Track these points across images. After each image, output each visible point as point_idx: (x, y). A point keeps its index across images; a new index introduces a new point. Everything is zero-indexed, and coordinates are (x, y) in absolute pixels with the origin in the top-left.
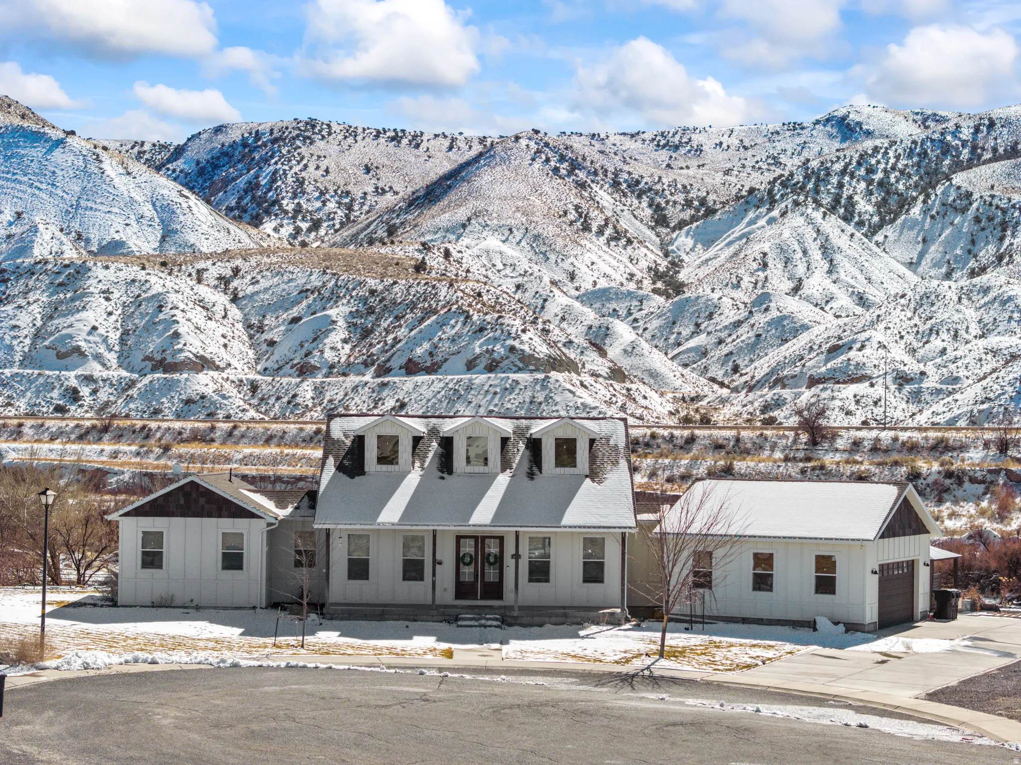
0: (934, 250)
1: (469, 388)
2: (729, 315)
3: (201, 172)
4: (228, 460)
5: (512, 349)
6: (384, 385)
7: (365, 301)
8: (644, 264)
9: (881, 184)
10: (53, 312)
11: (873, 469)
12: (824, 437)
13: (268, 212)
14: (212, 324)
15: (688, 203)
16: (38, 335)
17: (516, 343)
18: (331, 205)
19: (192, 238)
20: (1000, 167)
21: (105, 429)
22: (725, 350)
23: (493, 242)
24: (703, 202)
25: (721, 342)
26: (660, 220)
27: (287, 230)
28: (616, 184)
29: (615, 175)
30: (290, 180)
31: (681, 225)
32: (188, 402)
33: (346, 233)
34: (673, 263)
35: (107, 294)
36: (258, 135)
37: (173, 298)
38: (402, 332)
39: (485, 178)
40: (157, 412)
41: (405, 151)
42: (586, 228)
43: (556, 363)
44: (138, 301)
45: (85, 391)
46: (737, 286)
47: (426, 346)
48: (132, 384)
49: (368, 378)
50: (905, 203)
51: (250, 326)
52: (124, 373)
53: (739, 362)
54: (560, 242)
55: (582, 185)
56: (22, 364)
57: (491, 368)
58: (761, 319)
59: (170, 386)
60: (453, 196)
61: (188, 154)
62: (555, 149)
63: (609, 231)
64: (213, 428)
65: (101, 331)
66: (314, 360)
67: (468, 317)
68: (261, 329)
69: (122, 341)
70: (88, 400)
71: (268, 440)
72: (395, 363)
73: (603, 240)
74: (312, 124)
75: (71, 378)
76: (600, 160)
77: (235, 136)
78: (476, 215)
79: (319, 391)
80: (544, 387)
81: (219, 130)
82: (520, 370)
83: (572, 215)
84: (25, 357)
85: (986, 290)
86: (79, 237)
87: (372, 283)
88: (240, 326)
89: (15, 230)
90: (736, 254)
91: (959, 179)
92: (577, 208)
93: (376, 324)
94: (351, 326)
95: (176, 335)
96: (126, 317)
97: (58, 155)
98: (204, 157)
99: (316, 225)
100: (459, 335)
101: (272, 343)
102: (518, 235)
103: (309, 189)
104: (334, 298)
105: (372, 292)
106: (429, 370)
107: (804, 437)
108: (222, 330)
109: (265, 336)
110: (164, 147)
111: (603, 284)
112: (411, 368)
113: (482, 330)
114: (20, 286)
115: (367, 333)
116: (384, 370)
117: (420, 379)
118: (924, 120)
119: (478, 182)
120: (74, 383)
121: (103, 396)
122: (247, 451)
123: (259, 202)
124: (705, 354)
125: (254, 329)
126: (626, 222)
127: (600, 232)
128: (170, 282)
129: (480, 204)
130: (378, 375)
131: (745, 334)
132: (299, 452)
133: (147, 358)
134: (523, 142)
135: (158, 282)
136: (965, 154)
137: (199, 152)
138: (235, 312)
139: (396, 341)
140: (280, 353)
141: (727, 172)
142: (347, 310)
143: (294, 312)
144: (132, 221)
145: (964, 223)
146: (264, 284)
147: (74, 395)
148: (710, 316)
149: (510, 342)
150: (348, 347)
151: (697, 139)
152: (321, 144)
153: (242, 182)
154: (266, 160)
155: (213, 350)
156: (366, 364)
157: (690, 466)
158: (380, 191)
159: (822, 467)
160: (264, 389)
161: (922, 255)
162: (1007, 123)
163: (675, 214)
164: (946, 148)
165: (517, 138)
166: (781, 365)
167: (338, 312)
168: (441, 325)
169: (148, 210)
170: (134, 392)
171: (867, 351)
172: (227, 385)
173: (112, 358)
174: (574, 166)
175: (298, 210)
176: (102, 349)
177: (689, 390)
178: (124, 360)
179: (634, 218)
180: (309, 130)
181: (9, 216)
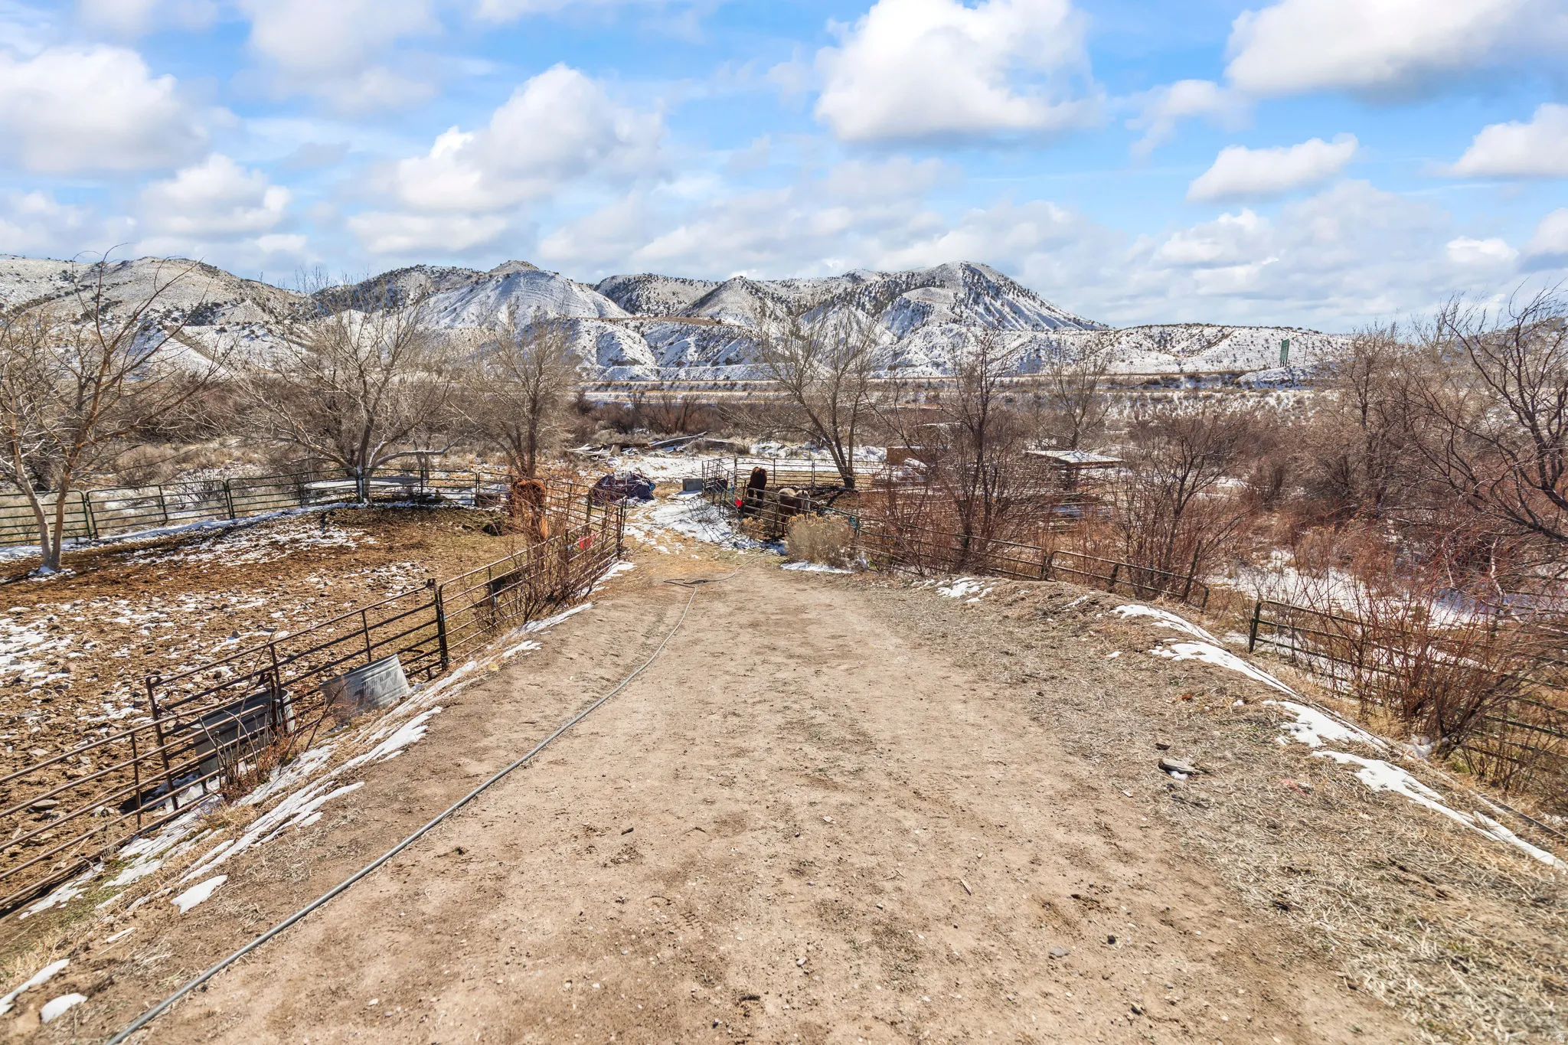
0: (897, 324)
1: (757, 370)
3: (612, 291)
5: (774, 353)
6: (716, 369)
7: (701, 335)
8: (786, 329)
9: (874, 297)
10: (566, 339)
13: (637, 309)
14: (636, 345)
15: (800, 306)
17: (775, 350)
18: (661, 308)
20: (920, 290)
23: (730, 320)
24: (805, 306)
26: (790, 313)
27: (645, 317)
28: (773, 298)
29: (773, 295)
30: (644, 297)
32: (632, 376)
34: (797, 329)
35: (589, 333)
36: (629, 280)
37: (617, 334)
38: (720, 348)
39: (724, 295)
41: (687, 287)
42: (765, 315)
44: (602, 335)
45: (584, 374)
46: (826, 337)
47: (733, 352)
49: (709, 367)
50: (883, 306)
51: (651, 346)
52: (601, 366)
54: (756, 320)
55: (760, 298)
59: (623, 372)
60: (711, 302)
62: (749, 284)
65: (588, 348)
66: (684, 360)
67: (751, 340)
68: (656, 348)
69: (598, 352)
70: (586, 378)
71: (691, 389)
72: (720, 360)
74: (650, 275)
76: (767, 289)
77: (620, 280)
78: (722, 309)
79: (688, 373)
81: (613, 278)
82: (778, 362)
83: (759, 310)
85: (951, 330)
88: (647, 346)
90: (824, 324)
91: (905, 295)
92: (760, 307)
93: (708, 344)
94: (697, 346)
95: (622, 350)
96: (598, 342)
97: (552, 282)
98: (611, 286)
100: (748, 348)
101: (662, 354)
103: (652, 301)
104: (687, 334)
105: (704, 331)
106: (736, 363)
108: (640, 348)
109: (659, 350)
112: (728, 362)
115: (704, 348)
116: (715, 363)
117: (733, 366)
118: (883, 276)
119: (721, 297)
123: (633, 306)
125: (653, 349)
126: (779, 313)
127: (770, 317)
128: (615, 328)
129: (724, 305)
130: (713, 365)
133: (610, 360)
134: (737, 281)
135: (610, 328)
136: (904, 286)
137: (607, 286)
138: (643, 340)
139: (719, 351)
140: (667, 357)
142: (694, 339)
143: (670, 340)
145: (908, 312)
146: (654, 329)
149: (772, 350)
150: (697, 354)
151: (797, 283)
152: (655, 283)
153: (626, 297)
154: (634, 289)
155: (638, 356)
156: (706, 361)
158: (680, 302)
160: (663, 372)
161: (892, 325)
162: (919, 275)
163: (795, 310)
164: (897, 284)
165: (735, 279)
167: (691, 339)
168: (739, 343)
169: (592, 306)
170: (606, 374)
171: (911, 355)
172: (646, 370)
173: (594, 360)
174: (757, 291)
175: (649, 309)
176: (589, 356)
178: (600, 361)
179: (781, 311)
180: (650, 278)
181: (534, 308)
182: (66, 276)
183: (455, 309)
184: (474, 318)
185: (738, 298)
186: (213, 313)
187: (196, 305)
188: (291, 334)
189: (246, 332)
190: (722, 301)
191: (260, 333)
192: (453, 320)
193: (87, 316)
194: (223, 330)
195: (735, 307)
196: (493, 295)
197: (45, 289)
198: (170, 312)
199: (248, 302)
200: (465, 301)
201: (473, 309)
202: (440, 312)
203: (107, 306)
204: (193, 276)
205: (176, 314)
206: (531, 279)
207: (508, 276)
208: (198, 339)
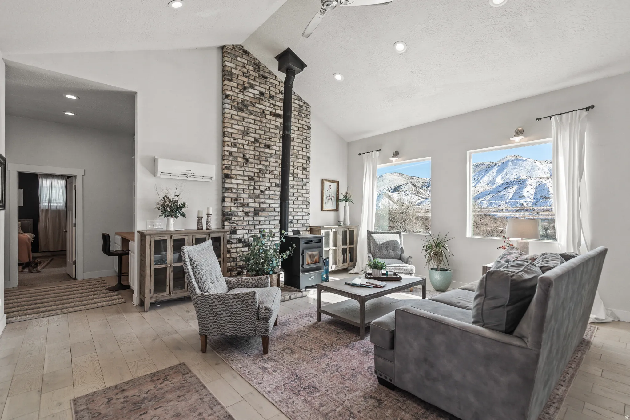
183: (478, 179)
184: (485, 182)
186: (399, 188)
187: (395, 186)
188: (418, 193)
189: (405, 193)
192: (476, 184)
194: (399, 193)
196: (495, 172)
198: (389, 189)
199: (409, 184)
200: (483, 175)
201: (486, 178)
204: (397, 177)
205: (390, 189)
206: (515, 162)
207: (504, 163)
208: (393, 197)
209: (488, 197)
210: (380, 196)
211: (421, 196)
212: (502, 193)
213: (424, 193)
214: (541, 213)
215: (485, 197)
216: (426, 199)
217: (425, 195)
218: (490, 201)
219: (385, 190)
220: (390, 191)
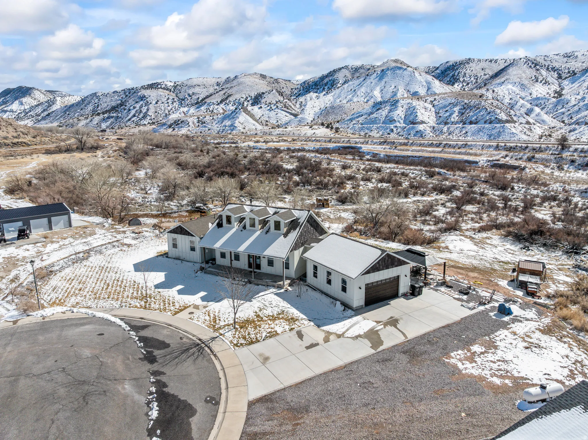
1: (484, 128)
2: (573, 102)
3: (442, 73)
4: (409, 150)
5: (496, 118)
6: (463, 127)
7: (463, 106)
8: (552, 90)
10: (390, 111)
11: (578, 158)
12: (566, 147)
13: (456, 82)
14: (426, 113)
15: (569, 72)
16: (386, 117)
17: (498, 117)
19: (434, 90)
21: (385, 142)
22: (569, 112)
23: (510, 86)
24: (573, 71)
25: (569, 110)
26: (560, 77)
27: (461, 85)
28: (548, 69)
29: (548, 66)
30: (462, 73)
31: (565, 79)
32: (417, 132)
33: (474, 86)
34: (562, 89)
35: (402, 106)
36: (456, 63)
37: (417, 107)
38: (471, 114)
39: (510, 70)
40: (409, 134)
41: (493, 64)
43: (507, 121)
44: (409, 108)
45: (395, 129)
46: (578, 94)
47: (475, 117)
48: (406, 127)
49: (460, 125)
51: (436, 113)
52: (404, 125)
53: (573, 116)
54: (529, 85)
55: (538, 70)
56: (382, 124)
57: (490, 123)
58: (582, 104)
59: (413, 128)
60: (501, 75)
61: (439, 69)
62: (531, 61)
63: (544, 81)
64: (408, 142)
65: (400, 115)
66: (448, 121)
67: (487, 110)
69: (405, 117)
70: (395, 132)
72: (467, 121)
73: (542, 84)
74: (469, 59)
75: (392, 126)
76: (544, 63)
77: (451, 64)
78: (507, 80)
79: (448, 128)
80: (503, 128)
81: (447, 62)
82: (498, 123)
83: (533, 78)
84: (383, 122)
86: (408, 91)
87: (466, 101)
88: (434, 113)
89: (394, 90)
90: (580, 85)
92: (535, 76)
93: (465, 112)
94: (459, 112)
95: (417, 116)
96: (406, 112)
97: (405, 72)
98: (443, 69)
99: (468, 84)
100: (484, 114)
101: (440, 117)
102: (517, 84)
103: (467, 75)
104: (456, 105)
105: (465, 104)
106: (475, 123)
107: (560, 147)
108: (429, 114)
109: (439, 115)
110: (435, 67)
111: (539, 96)
112: (471, 123)
113: (489, 113)
114: (384, 105)
115: (463, 114)
116: (464, 123)
117: (472, 126)
119: (508, 71)
120: (392, 128)
121: (399, 130)
122: (413, 148)
123: (454, 79)
124: (564, 114)
125: (437, 113)
126: (549, 79)
127: (541, 82)
129: (508, 77)
130: (463, 125)
131: (576, 108)
132: (425, 148)
133: (410, 121)
134: (522, 60)
135: (415, 103)
137: (442, 68)
138: (433, 109)
139: (469, 116)
140: (441, 119)
141: (583, 63)
142: (459, 108)
143: (447, 109)
144: (421, 86)
146: (441, 102)
147: (392, 130)
148: (567, 103)
149: (496, 116)
150: (457, 118)
151: (576, 54)
152: (471, 64)
153: (451, 75)
154: (457, 69)
155: (425, 119)
156: (461, 122)
157: (523, 156)
158: (485, 75)
159: (561, 157)
160: (436, 128)
163: (564, 76)
165: (521, 59)
166: (580, 119)
167: (456, 109)
168: (480, 112)
169: (425, 84)
170: (405, 130)
172: (427, 127)
173: (402, 121)
174: (536, 65)
175: (464, 80)
176: (400, 120)
177: (553, 125)
178: (405, 122)
179: (552, 77)
180: (469, 61)
181: (393, 87)
182: (218, 84)
183: (355, 90)
184: (362, 95)
185: (520, 72)
186: (261, 97)
187: (256, 94)
188: (285, 107)
189: (269, 108)
190: (508, 74)
191: (273, 108)
192: (353, 96)
193: (221, 102)
194: (261, 107)
195: (516, 77)
196: (374, 82)
197: (211, 90)
198: (247, 98)
199: (274, 91)
200: (360, 85)
201: (363, 89)
202: (348, 92)
203: (228, 96)
204: (257, 80)
205: (249, 99)
206: (394, 71)
207: (383, 70)
208: (252, 112)
209: (361, 119)
210: (237, 111)
211: (290, 111)
212: (374, 115)
213: (293, 106)
214: (399, 148)
215: (357, 120)
216: (295, 115)
217: (294, 110)
218: (362, 124)
219: (243, 100)
220: (248, 101)
